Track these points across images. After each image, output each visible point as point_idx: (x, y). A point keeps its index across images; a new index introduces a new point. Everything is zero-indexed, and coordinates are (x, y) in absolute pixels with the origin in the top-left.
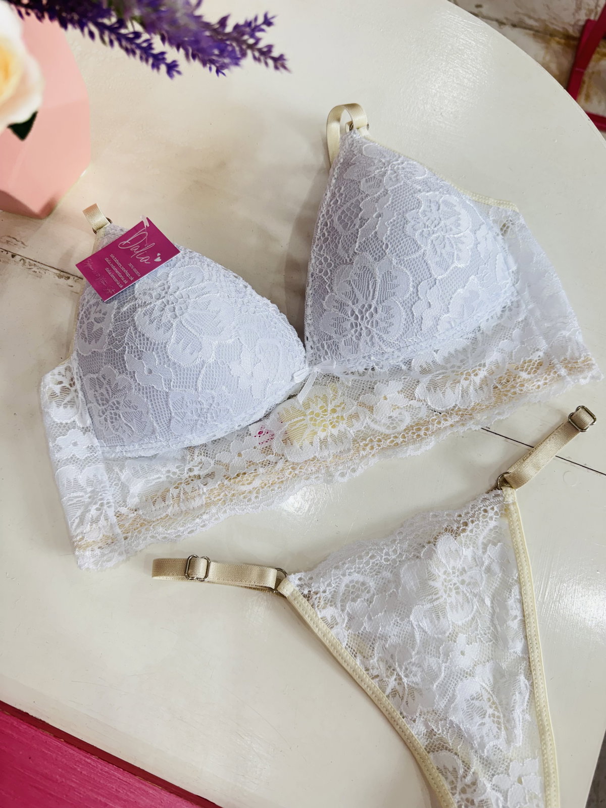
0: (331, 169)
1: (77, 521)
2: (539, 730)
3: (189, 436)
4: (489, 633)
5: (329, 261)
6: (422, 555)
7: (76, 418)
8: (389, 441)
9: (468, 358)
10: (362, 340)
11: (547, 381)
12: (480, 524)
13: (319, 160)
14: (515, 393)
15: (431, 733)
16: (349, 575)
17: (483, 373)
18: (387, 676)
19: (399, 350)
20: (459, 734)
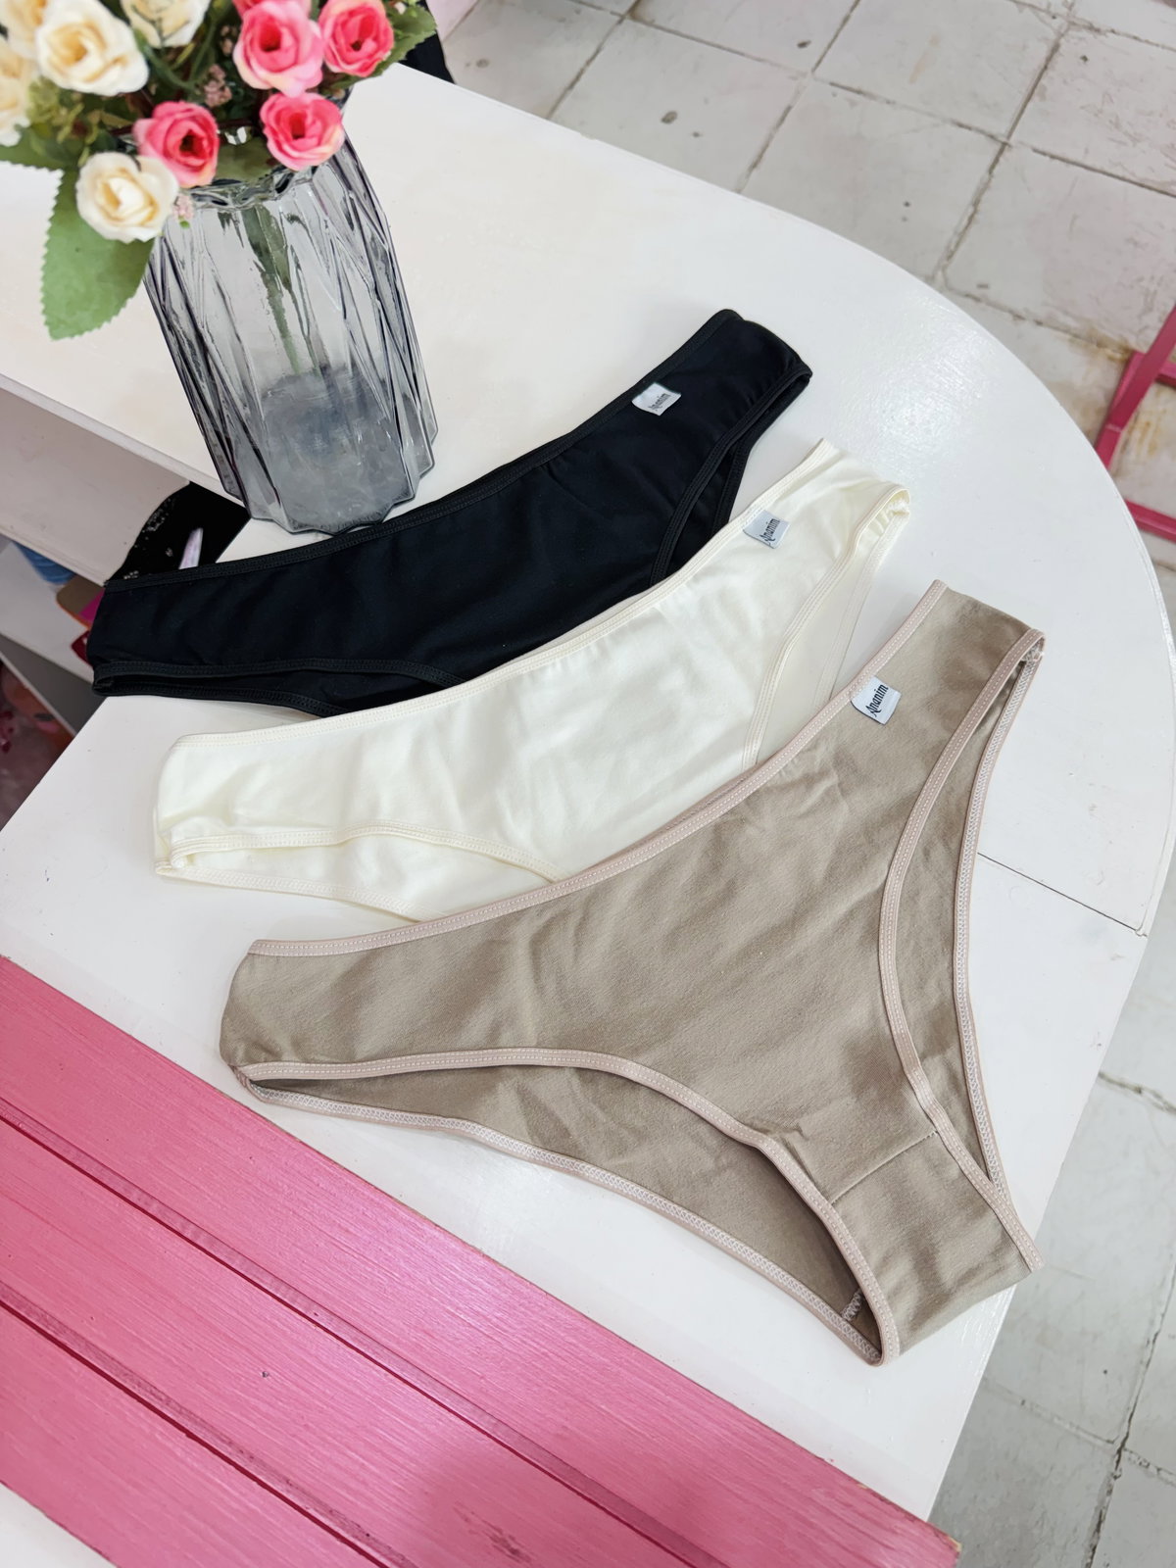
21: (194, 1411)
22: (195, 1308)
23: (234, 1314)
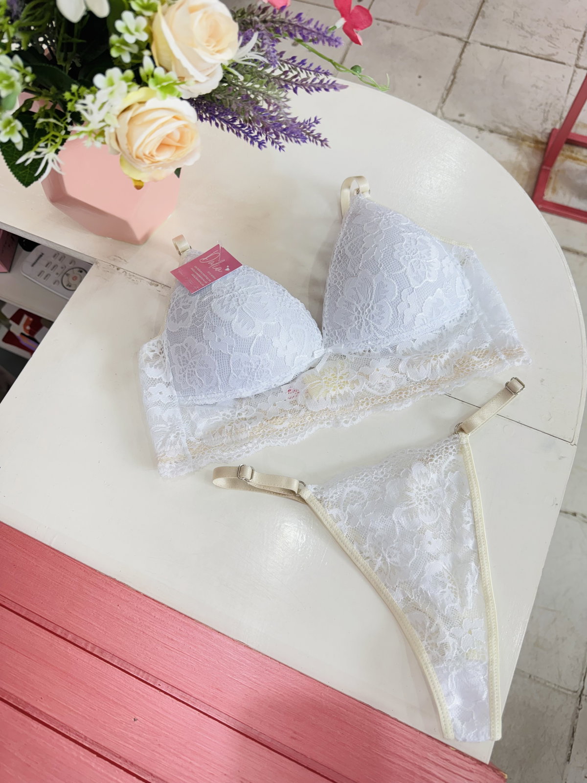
0: (344, 219)
1: (160, 443)
2: (485, 599)
3: (240, 390)
4: (449, 533)
5: (341, 275)
6: (401, 474)
7: (162, 376)
8: (379, 400)
9: (436, 346)
10: (363, 329)
11: (492, 363)
12: (443, 456)
13: (336, 214)
14: (468, 370)
15: (407, 599)
16: (350, 487)
17: (446, 356)
18: (375, 557)
19: (388, 337)
20: (427, 600)
21: (99, 742)
22: (96, 688)
23: (116, 689)
